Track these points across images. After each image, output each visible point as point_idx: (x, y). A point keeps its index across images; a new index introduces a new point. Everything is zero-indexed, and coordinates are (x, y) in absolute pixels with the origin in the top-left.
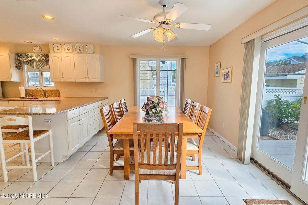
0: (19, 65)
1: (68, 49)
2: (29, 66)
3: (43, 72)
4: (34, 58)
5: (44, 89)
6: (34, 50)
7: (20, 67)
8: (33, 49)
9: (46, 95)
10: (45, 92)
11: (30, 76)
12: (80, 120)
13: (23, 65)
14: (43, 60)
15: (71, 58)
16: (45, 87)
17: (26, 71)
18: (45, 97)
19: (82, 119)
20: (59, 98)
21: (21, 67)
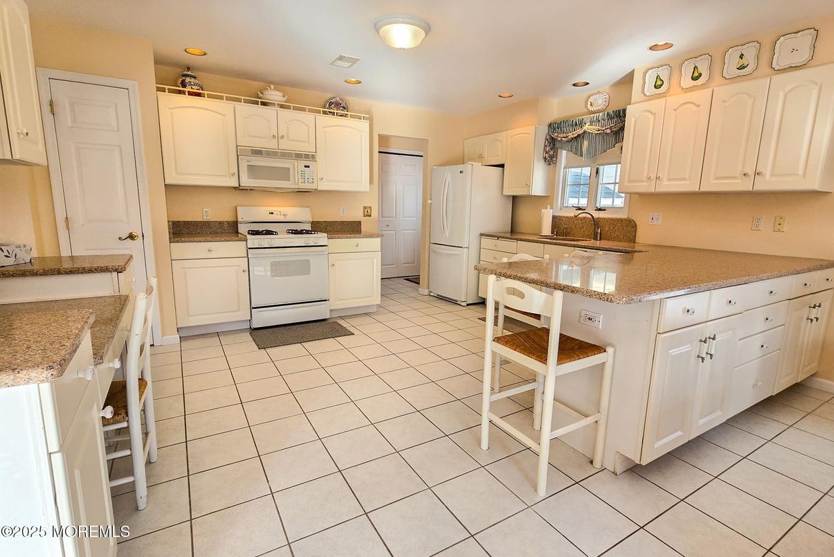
0: (551, 153)
1: (696, 74)
2: (571, 154)
3: (601, 168)
4: (587, 127)
5: (596, 215)
6: (591, 105)
7: (552, 157)
8: (589, 103)
9: (597, 233)
10: (596, 222)
11: (569, 181)
12: (705, 342)
13: (559, 150)
14: (608, 131)
15: (698, 106)
16: (600, 210)
17: (563, 167)
18: (595, 239)
19: (714, 339)
20: (632, 244)
21: (555, 159)
